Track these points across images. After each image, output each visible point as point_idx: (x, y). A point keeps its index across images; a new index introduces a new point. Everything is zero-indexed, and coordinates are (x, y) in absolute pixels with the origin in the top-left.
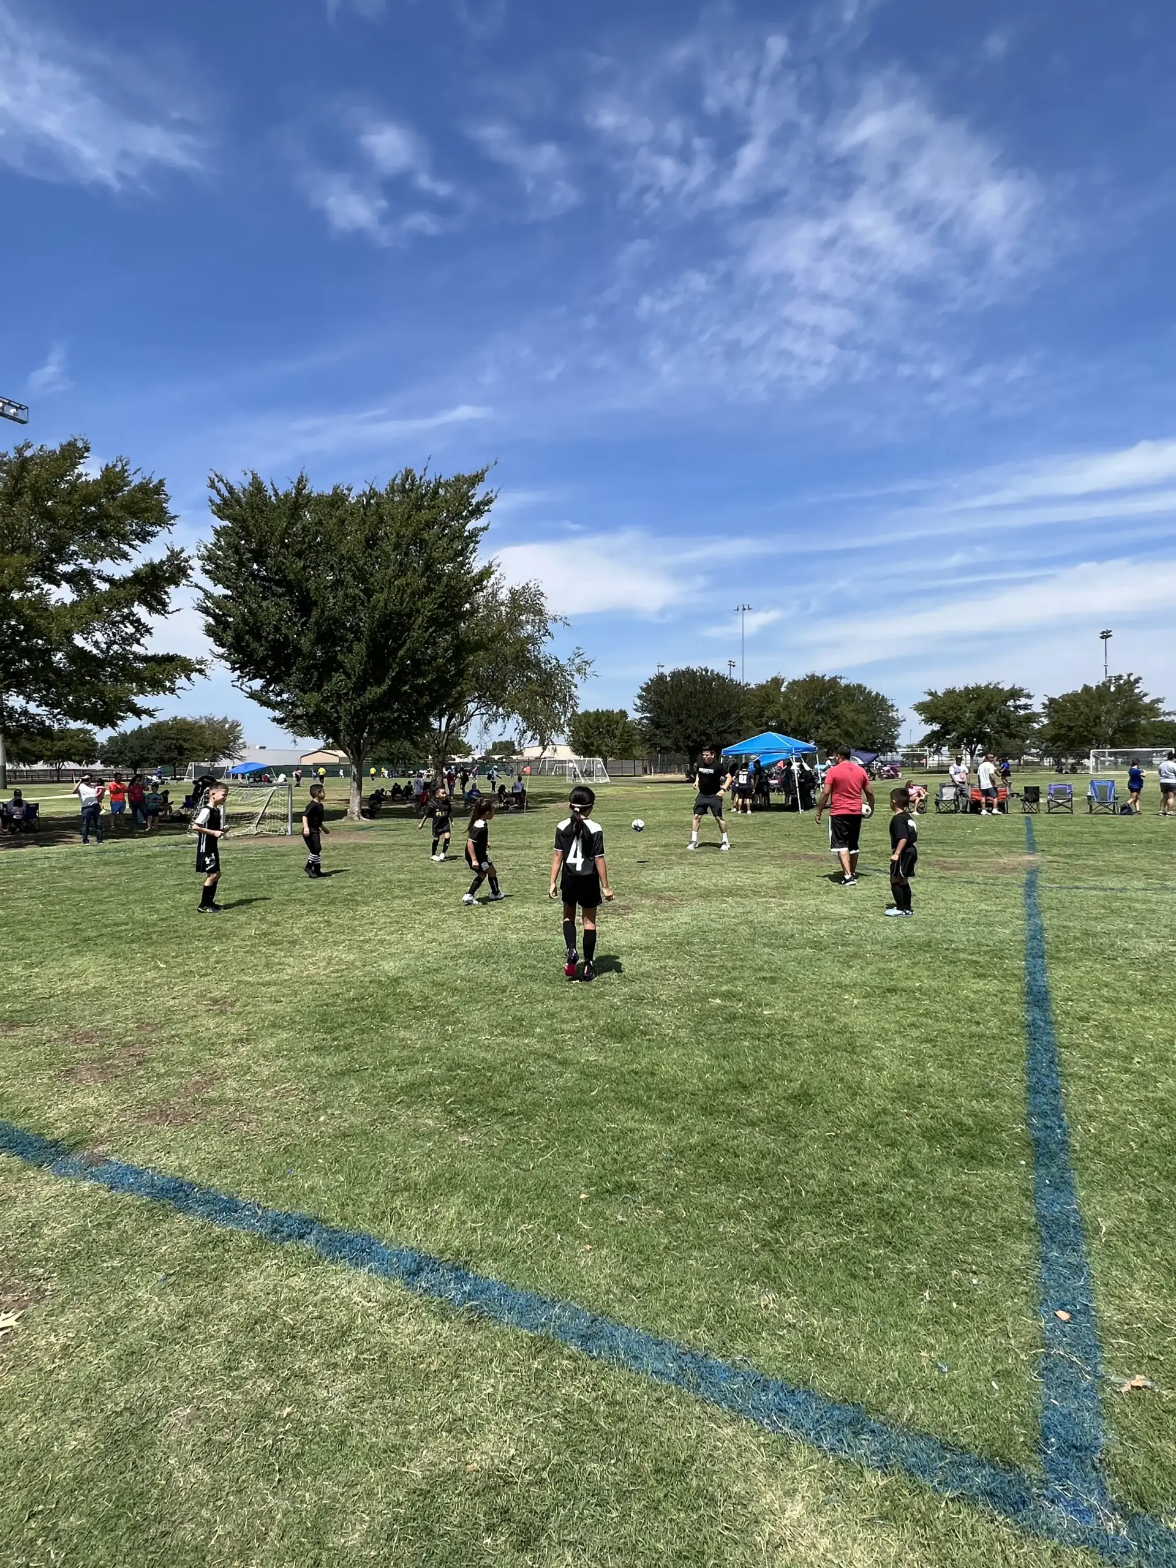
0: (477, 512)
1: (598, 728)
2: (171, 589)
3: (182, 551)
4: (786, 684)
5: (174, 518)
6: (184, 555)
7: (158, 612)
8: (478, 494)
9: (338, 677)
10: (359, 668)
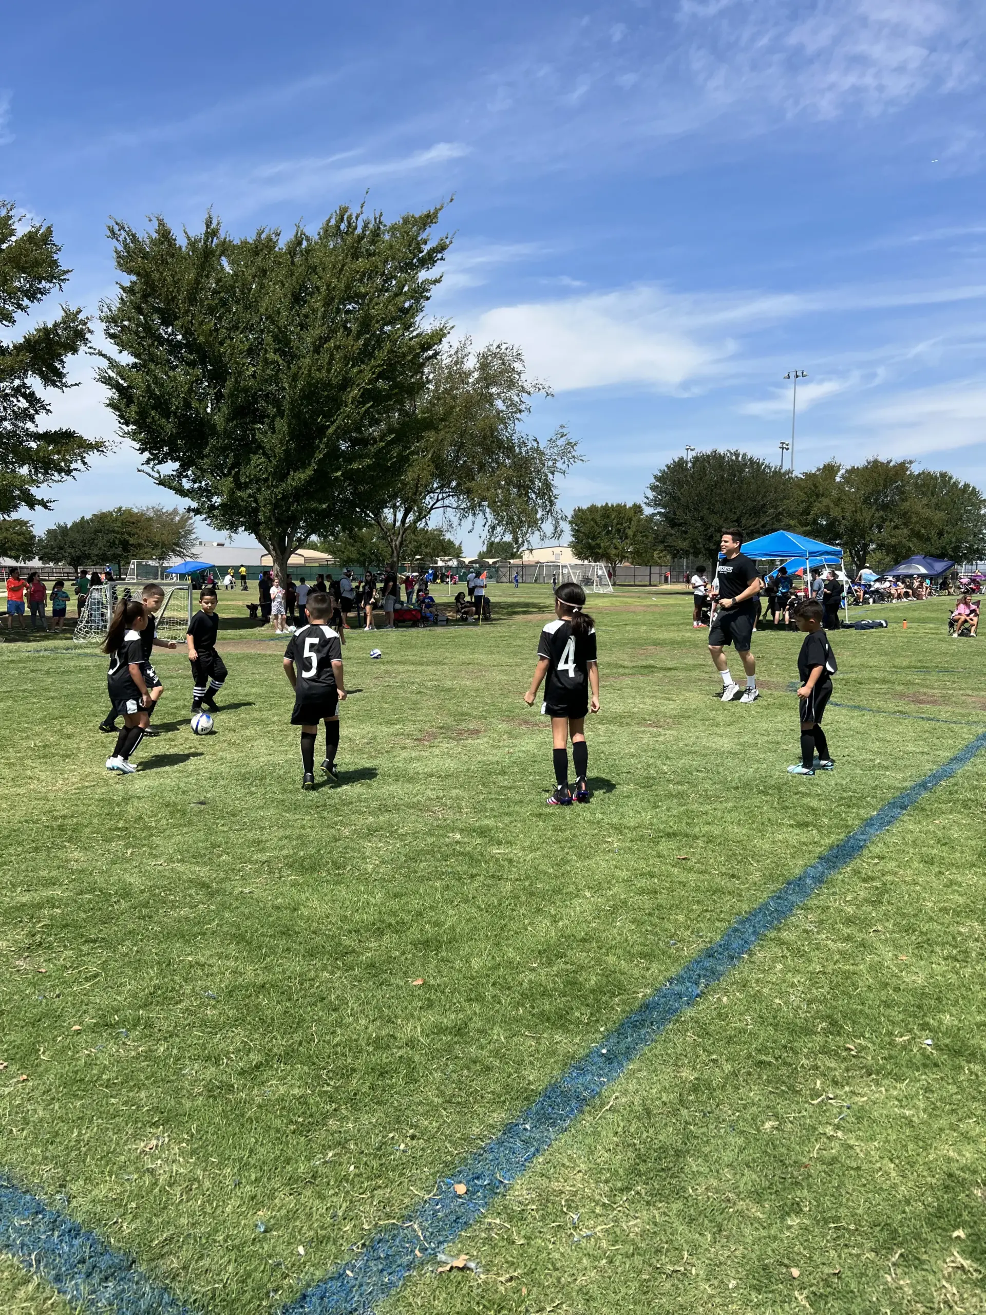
0: (429, 261)
1: (606, 526)
2: (69, 358)
3: (79, 311)
4: (842, 472)
5: (65, 272)
6: (81, 316)
7: (54, 384)
8: (432, 237)
9: (257, 459)
10: (279, 450)
